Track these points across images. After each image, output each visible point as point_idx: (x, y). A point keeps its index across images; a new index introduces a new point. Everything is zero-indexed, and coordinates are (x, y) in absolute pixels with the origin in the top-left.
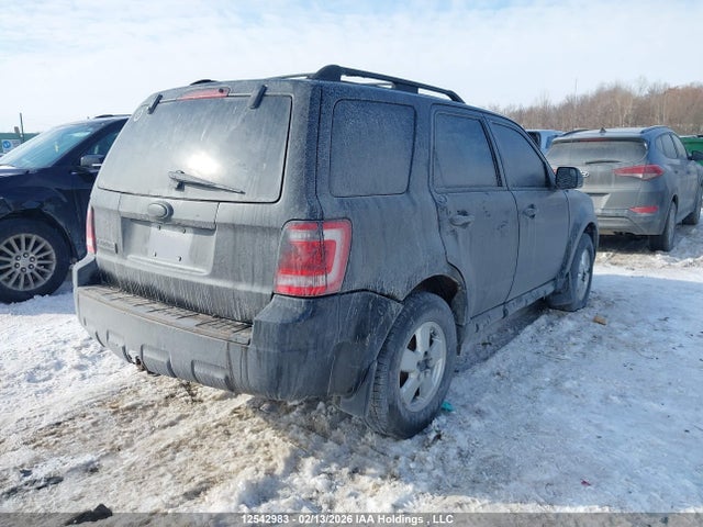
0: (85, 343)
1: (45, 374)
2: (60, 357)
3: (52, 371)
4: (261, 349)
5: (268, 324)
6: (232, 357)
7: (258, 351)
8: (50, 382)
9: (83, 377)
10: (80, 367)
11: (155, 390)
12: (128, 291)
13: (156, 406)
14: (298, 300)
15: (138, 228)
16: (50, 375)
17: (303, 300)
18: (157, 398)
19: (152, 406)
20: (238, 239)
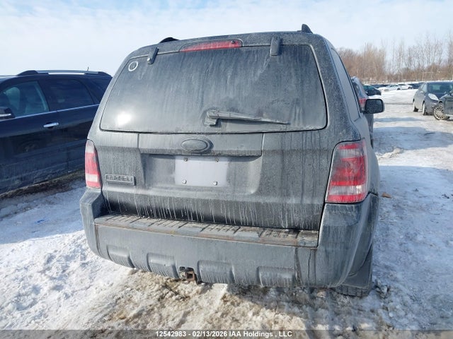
0: (46, 266)
1: (29, 300)
2: (32, 282)
3: (33, 295)
4: (330, 249)
5: (336, 229)
6: (300, 259)
7: (326, 251)
8: (38, 307)
9: (67, 297)
10: (57, 288)
11: (145, 296)
12: (152, 216)
13: (156, 309)
14: (350, 206)
15: (160, 162)
16: (34, 299)
17: (353, 206)
18: (152, 302)
19: (152, 309)
20: (286, 161)
